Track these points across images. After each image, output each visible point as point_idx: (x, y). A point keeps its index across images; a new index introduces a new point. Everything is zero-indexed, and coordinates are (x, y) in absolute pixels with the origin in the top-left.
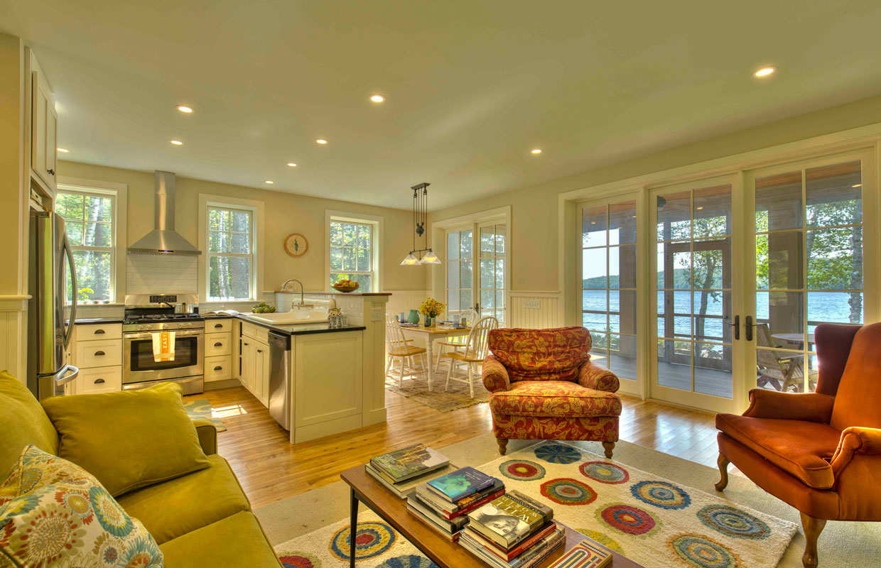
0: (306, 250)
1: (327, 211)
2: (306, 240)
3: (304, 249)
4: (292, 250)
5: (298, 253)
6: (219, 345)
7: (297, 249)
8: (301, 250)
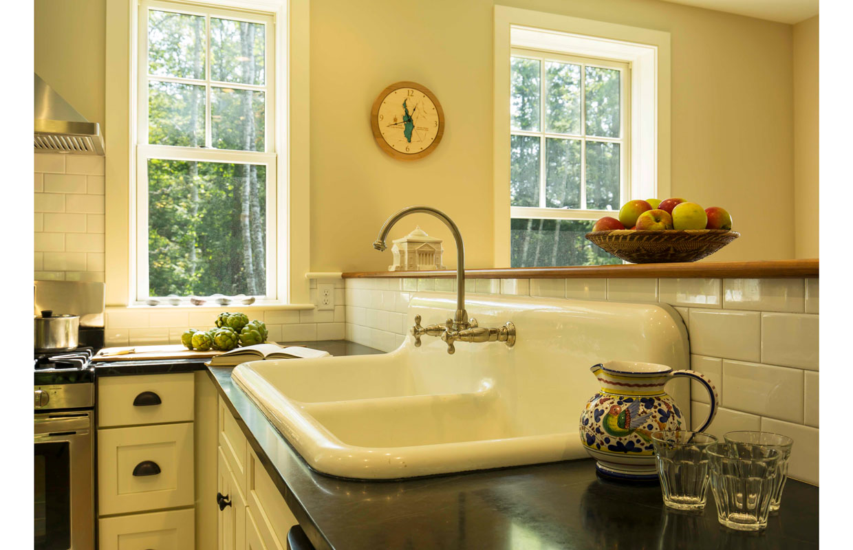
0: (438, 139)
1: (498, 9)
2: (437, 106)
3: (434, 131)
4: (395, 137)
5: (415, 148)
6: (147, 469)
7: (408, 135)
8: (423, 137)
